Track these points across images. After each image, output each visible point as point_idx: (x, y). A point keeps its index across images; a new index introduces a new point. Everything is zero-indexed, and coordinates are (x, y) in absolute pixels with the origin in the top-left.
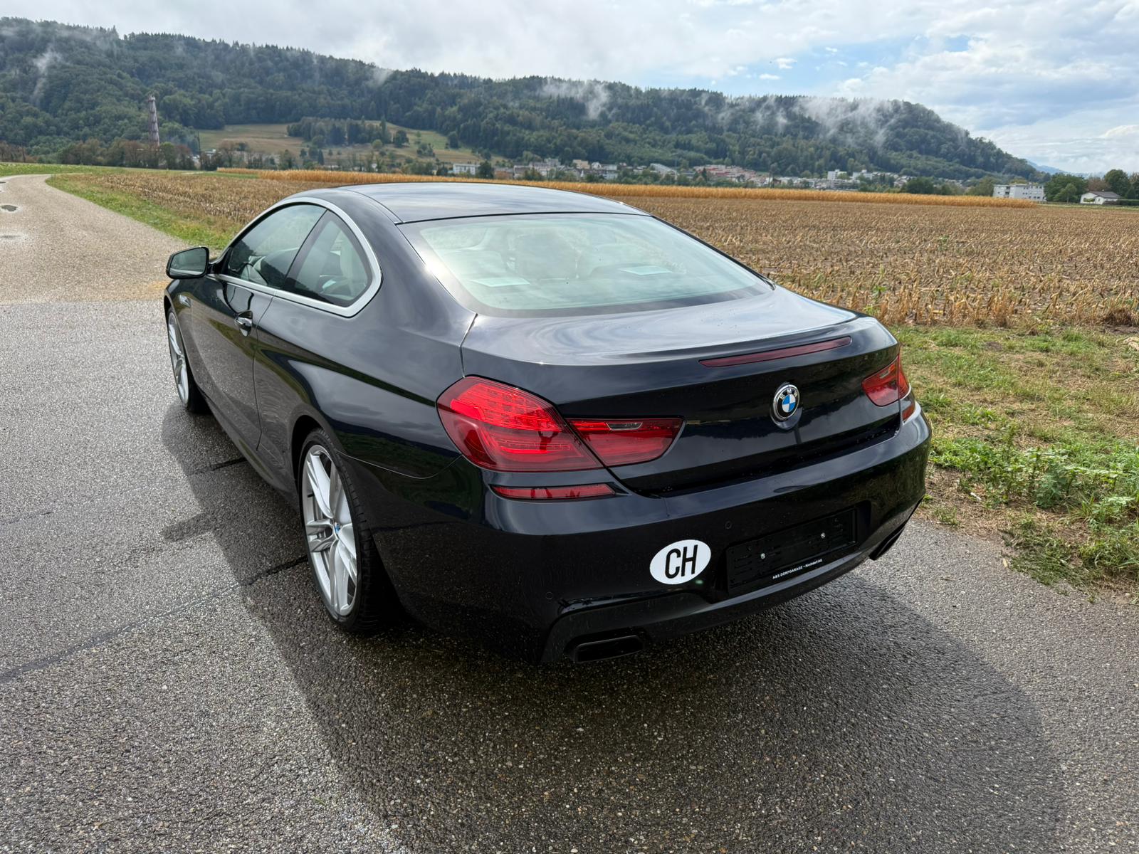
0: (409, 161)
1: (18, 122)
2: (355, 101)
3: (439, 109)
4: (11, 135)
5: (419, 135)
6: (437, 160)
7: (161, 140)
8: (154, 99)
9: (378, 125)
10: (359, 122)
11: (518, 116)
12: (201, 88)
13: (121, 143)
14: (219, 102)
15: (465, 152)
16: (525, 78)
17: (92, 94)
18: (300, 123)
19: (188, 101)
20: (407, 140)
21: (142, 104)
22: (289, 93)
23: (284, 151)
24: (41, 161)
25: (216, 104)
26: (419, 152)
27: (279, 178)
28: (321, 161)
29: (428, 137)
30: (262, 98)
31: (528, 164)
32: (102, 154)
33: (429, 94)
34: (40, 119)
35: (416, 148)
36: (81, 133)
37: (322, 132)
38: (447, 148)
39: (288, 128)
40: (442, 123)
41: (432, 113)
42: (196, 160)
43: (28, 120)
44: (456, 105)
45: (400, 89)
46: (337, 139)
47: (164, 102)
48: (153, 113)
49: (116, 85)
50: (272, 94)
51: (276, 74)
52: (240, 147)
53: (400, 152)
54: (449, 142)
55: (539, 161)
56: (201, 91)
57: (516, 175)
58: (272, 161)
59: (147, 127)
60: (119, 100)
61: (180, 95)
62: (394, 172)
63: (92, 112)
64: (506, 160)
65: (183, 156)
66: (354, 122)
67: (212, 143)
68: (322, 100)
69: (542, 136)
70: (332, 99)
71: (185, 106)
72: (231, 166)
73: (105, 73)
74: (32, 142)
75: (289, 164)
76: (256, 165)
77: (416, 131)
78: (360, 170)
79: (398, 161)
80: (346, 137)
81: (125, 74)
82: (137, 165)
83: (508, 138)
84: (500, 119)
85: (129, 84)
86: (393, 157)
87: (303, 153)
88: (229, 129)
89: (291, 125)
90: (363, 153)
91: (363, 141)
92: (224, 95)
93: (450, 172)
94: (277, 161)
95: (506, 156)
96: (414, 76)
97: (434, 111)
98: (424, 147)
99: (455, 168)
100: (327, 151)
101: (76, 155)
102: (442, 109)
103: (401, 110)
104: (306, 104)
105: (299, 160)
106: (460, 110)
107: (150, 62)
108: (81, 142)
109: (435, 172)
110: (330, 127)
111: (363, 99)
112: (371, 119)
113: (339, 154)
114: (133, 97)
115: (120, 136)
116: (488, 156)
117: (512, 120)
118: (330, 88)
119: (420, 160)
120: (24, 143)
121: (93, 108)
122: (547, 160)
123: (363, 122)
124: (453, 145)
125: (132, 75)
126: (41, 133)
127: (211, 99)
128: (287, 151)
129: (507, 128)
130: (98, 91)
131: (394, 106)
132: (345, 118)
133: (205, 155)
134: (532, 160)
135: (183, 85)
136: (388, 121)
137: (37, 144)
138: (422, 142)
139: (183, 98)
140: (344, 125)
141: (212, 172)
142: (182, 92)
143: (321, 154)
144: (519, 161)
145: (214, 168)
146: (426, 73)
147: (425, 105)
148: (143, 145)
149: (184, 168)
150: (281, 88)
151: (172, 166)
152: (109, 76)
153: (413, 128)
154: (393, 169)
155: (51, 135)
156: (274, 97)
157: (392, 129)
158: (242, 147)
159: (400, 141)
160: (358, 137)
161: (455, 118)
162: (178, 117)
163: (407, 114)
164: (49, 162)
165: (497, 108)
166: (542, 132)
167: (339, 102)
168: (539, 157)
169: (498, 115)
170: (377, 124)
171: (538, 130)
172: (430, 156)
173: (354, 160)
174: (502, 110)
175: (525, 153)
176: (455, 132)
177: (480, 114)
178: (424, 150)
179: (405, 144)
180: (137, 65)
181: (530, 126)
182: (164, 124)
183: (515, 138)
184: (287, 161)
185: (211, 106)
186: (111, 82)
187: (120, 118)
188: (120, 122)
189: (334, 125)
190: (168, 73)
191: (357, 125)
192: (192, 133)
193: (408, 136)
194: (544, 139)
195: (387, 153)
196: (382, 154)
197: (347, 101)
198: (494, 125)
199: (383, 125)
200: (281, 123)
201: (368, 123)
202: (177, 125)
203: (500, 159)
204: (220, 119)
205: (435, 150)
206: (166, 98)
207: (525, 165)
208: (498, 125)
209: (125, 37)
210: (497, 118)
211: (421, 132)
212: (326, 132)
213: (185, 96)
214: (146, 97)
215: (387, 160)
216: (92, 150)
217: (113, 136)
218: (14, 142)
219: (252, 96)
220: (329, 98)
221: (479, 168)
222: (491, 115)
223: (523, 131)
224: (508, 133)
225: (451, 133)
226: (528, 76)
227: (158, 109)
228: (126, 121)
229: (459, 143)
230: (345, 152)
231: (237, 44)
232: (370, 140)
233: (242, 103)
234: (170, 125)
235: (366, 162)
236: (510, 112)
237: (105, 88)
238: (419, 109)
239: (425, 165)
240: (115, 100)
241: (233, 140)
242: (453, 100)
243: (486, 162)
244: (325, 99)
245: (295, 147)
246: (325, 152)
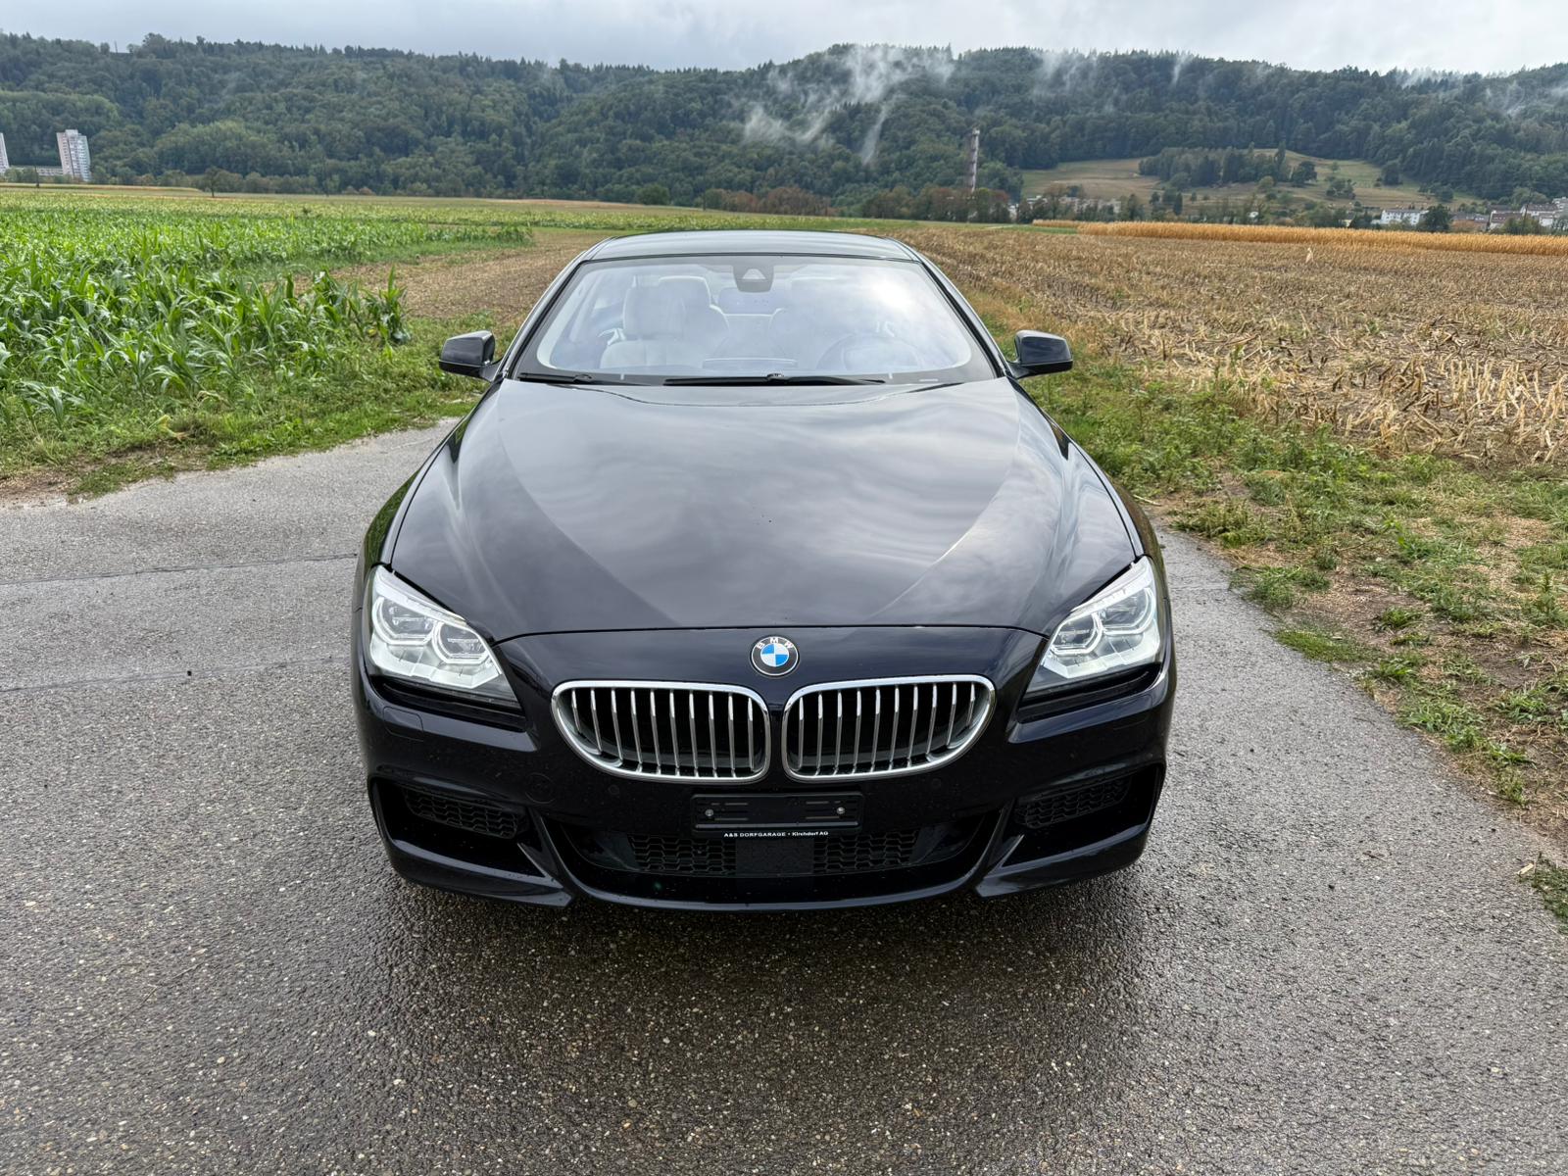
0: (1310, 206)
1: (828, 168)
2: (1245, 122)
3: (1376, 127)
4: (818, 184)
5: (1335, 168)
6: (1357, 204)
7: (978, 185)
8: (978, 132)
9: (1273, 154)
10: (1246, 152)
11: (1517, 131)
12: (1038, 114)
13: (932, 190)
14: (1058, 132)
15: (1408, 193)
16: (1543, 69)
17: (910, 130)
18: (1159, 156)
19: (1019, 133)
20: (1314, 176)
21: (964, 139)
22: (1152, 115)
23: (1128, 196)
24: (842, 215)
25: (1053, 136)
26: (1330, 193)
27: (1104, 233)
28: (1178, 209)
29: (1348, 169)
30: (1113, 124)
31: (1519, 209)
32: (907, 205)
33: (1365, 104)
34: (851, 163)
35: (1327, 187)
36: (891, 179)
37: (1187, 168)
38: (1377, 185)
39: (1140, 165)
40: (1378, 148)
41: (1362, 134)
42: (1013, 211)
43: (839, 164)
44: (1406, 119)
45: (1319, 100)
46: (1207, 177)
47: (990, 137)
48: (974, 150)
49: (938, 117)
50: (1127, 118)
51: (1139, 90)
52: (1070, 192)
53: (1299, 193)
54: (1383, 177)
55: (1542, 202)
56: (1038, 119)
57: (1493, 226)
58: (1111, 208)
59: (963, 169)
60: (938, 136)
61: (1012, 125)
62: (1283, 224)
63: (908, 152)
64: (1479, 202)
65: (998, 205)
66: (1237, 152)
67: (1037, 187)
68: (1196, 122)
69: (1556, 162)
70: (1211, 121)
71: (1014, 139)
72: (1054, 218)
73: (929, 103)
74: (838, 191)
75: (1132, 213)
76: (1089, 215)
77: (1330, 162)
78: (1231, 222)
79: (1293, 207)
80: (1221, 174)
81: (951, 103)
82: (942, 218)
83: (1491, 167)
84: (1483, 138)
85: (954, 115)
86: (1287, 201)
87: (1155, 198)
88: (1063, 167)
89: (1145, 160)
90: (1238, 196)
91: (1245, 180)
92: (1065, 123)
93: (1375, 222)
94: (1116, 210)
95: (1480, 196)
96: (1344, 79)
97: (1369, 128)
98: (1339, 185)
99: (1384, 215)
100: (1190, 195)
101: (879, 206)
102: (1381, 127)
103: (1313, 131)
104: (1172, 129)
105: (1148, 209)
106: (1412, 126)
107: (983, 85)
108: (887, 190)
109: (1348, 222)
110: (1201, 160)
111: (1258, 118)
112: (1264, 146)
113: (1206, 198)
114: (955, 132)
115: (932, 181)
116: (1447, 197)
117: (1504, 138)
118: (1211, 104)
119: (1329, 204)
120: (830, 193)
121: (908, 148)
122: (1557, 201)
123: (1251, 151)
124: (1391, 180)
125: (959, 104)
126: (849, 180)
127: (1047, 129)
128: (1133, 196)
129: (1494, 150)
130: (918, 126)
131: (1302, 126)
132: (1224, 148)
133: (1026, 202)
134: (1526, 202)
135: (1016, 112)
136: (1290, 149)
137: (842, 193)
138: (1339, 177)
139: (1013, 129)
140: (1219, 156)
141: (1026, 226)
142: (1014, 121)
143: (1180, 199)
144: (1506, 202)
145: (1029, 221)
146: (1367, 72)
147: (1353, 123)
148: (954, 192)
149: (997, 221)
150: (1142, 109)
151: (983, 218)
152: (932, 106)
153: (1327, 156)
154: (1282, 219)
155: (858, 182)
156: (1130, 121)
157: (1294, 160)
158: (1074, 192)
159: (1305, 176)
160: (1239, 173)
161: (1401, 139)
162: (1003, 154)
163: (1322, 137)
164: (850, 216)
165: (1479, 121)
166: (1558, 156)
167: (1220, 124)
168: (1544, 197)
169: (1479, 130)
170: (1271, 153)
171: (1550, 152)
172: (1347, 198)
173: (1225, 207)
174: (1489, 122)
175: (1518, 190)
176: (1397, 161)
177: (1446, 131)
178: (1340, 189)
179: (1310, 182)
180: (967, 90)
181: (1535, 146)
182: (985, 164)
183: (1503, 166)
184: (1129, 209)
185: (1045, 138)
186: (934, 114)
187: (934, 158)
188: (935, 165)
189: (1206, 158)
190: (1001, 99)
191: (1241, 156)
192: (1016, 174)
193: (1317, 169)
194: (1561, 165)
195: (1279, 196)
196: (1270, 197)
197: (1232, 123)
198: (1470, 146)
199: (1281, 155)
200: (1131, 156)
201: (1257, 152)
202: (999, 165)
203: (1468, 201)
204: (1054, 155)
205: (1357, 190)
206: (993, 131)
207: (1514, 209)
208: (1476, 147)
209: (960, 55)
210: (1475, 137)
211: (1340, 163)
212: (1193, 167)
213: (1016, 127)
214: (971, 131)
215: (1275, 205)
216: (898, 200)
217: (925, 182)
218: (820, 193)
219: (1101, 122)
220: (1207, 119)
221: (1426, 215)
222: (1467, 132)
223: (1522, 154)
224: (1492, 159)
225: (1390, 163)
226: (1550, 64)
227: (981, 145)
228: (942, 162)
229: (1401, 177)
230: (1213, 197)
231: (1095, 52)
232: (1255, 178)
233: (1086, 132)
234: (992, 165)
235: (1242, 209)
236: (1503, 125)
237: (926, 122)
238: (1345, 128)
239: (1333, 212)
240: (934, 136)
241: (1064, 182)
242: (1403, 111)
243: (1440, 206)
244: (1201, 120)
245: (1144, 189)
246: (1186, 196)
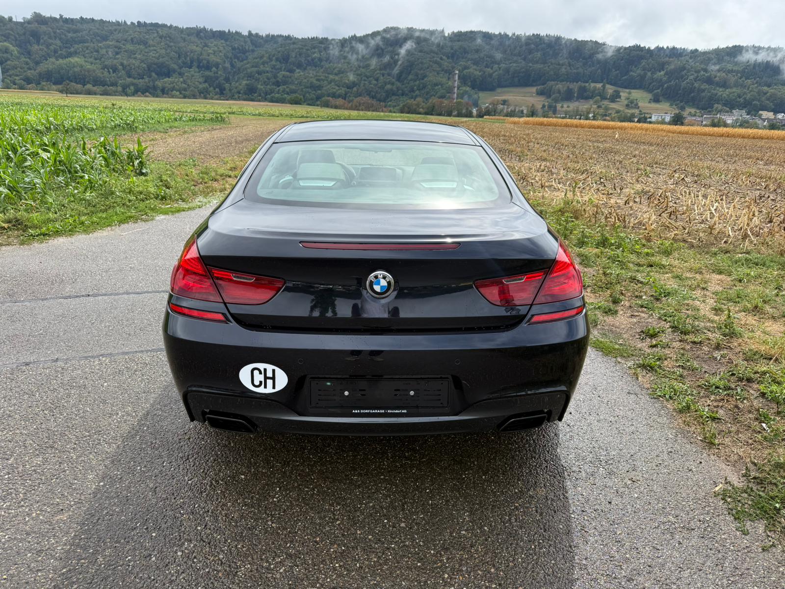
0: (618, 112)
1: (383, 88)
2: (586, 70)
3: (649, 74)
4: (378, 96)
5: (630, 93)
6: (640, 111)
7: (457, 98)
8: (457, 72)
9: (600, 86)
10: (587, 84)
11: (715, 77)
12: (487, 64)
13: (434, 100)
14: (496, 73)
15: (665, 106)
16: (727, 47)
17: (424, 70)
18: (546, 86)
19: (478, 73)
20: (620, 97)
21: (451, 76)
22: (542, 66)
23: (531, 105)
24: (390, 112)
25: (494, 75)
26: (627, 106)
27: (518, 123)
28: (555, 112)
29: (636, 94)
30: (524, 70)
31: (717, 115)
32: (423, 108)
33: (644, 62)
34: (395, 86)
35: (626, 102)
36: (414, 94)
37: (559, 92)
38: (650, 102)
39: (537, 90)
40: (650, 84)
41: (643, 77)
42: (474, 111)
43: (389, 87)
44: (663, 70)
45: (622, 60)
46: (568, 96)
47: (464, 74)
48: (455, 81)
49: (438, 64)
50: (530, 67)
51: (536, 53)
52: (502, 102)
53: (613, 105)
54: (652, 98)
55: (727, 112)
56: (487, 66)
57: (704, 123)
58: (522, 111)
59: (450, 90)
60: (438, 74)
61: (474, 69)
62: (605, 120)
63: (423, 81)
64: (698, 111)
65: (467, 109)
66: (583, 84)
67: (486, 100)
68: (563, 69)
69: (734, 92)
70: (571, 69)
71: (475, 76)
72: (495, 115)
73: (434, 57)
74: (389, 100)
75: (533, 114)
76: (511, 114)
77: (628, 90)
78: (580, 119)
79: (610, 112)
80: (576, 95)
81: (444, 57)
82: (440, 115)
83: (703, 94)
84: (699, 80)
85: (446, 63)
86: (607, 109)
87: (544, 106)
88: (499, 90)
89: (539, 87)
90: (583, 106)
91: (587, 98)
92: (500, 68)
93: (649, 120)
94: (525, 112)
95: (698, 108)
96: (634, 50)
97: (645, 74)
98: (632, 102)
99: (653, 117)
100: (561, 105)
101: (409, 108)
102: (652, 74)
103: (619, 75)
104: (552, 73)
105: (540, 111)
106: (666, 74)
107: (460, 49)
108: (413, 100)
109: (636, 120)
110: (565, 89)
111: (593, 68)
112: (596, 82)
113: (568, 107)
114: (446, 71)
115: (435, 96)
116: (683, 108)
117: (709, 81)
118: (571, 61)
119: (627, 111)
120: (384, 101)
121: (423, 79)
122: (734, 111)
123: (589, 84)
124: (656, 100)
125: (448, 58)
126: (394, 94)
127: (491, 71)
128: (533, 105)
129: (705, 86)
130: (428, 68)
131: (614, 73)
132: (577, 82)
133: (481, 108)
134: (720, 111)
135: (476, 63)
136: (608, 83)
137: (391, 101)
138: (631, 98)
139: (474, 71)
140: (575, 86)
141: (480, 119)
142: (475, 67)
143: (556, 107)
144: (710, 112)
145: (482, 117)
146: (645, 47)
147: (639, 71)
148: (446, 101)
149: (466, 116)
150: (537, 62)
151: (460, 115)
152: (435, 59)
153: (626, 88)
154: (605, 118)
155: (398, 95)
156: (531, 69)
157: (610, 89)
158: (504, 102)
159: (615, 98)
160: (584, 95)
161: (661, 80)
162: (470, 83)
163: (624, 78)
164: (394, 112)
165: (698, 72)
166: (734, 90)
167: (575, 71)
168: (728, 109)
169: (698, 76)
170: (599, 85)
171: (731, 88)
172: (635, 108)
173: (577, 111)
174: (702, 73)
175: (716, 106)
176: (659, 91)
177: (682, 77)
178: (632, 104)
179: (618, 100)
180: (452, 51)
181: (724, 85)
182: (461, 88)
183: (709, 94)
184: (531, 111)
185: (490, 75)
186: (436, 62)
187: (436, 85)
188: (437, 87)
189: (568, 87)
190: (469, 56)
191: (585, 87)
192: (476, 93)
193: (621, 94)
194: (736, 94)
195: (603, 106)
196: (599, 107)
197: (581, 70)
198: (693, 84)
199: (604, 86)
200: (532, 86)
201: (593, 85)
202: (468, 89)
203: (693, 111)
204: (494, 84)
205: (640, 104)
206: (465, 71)
207: (714, 115)
208: (696, 85)
209: (449, 34)
210: (696, 79)
211: (632, 91)
212: (562, 91)
213: (476, 70)
214: (454, 71)
215: (601, 111)
216: (418, 105)
217: (431, 96)
218: (380, 100)
219: (517, 68)
220: (569, 68)
221: (673, 117)
222: (692, 77)
223: (718, 88)
224: (704, 91)
225: (656, 91)
226: (731, 45)
227: (459, 79)
228: (440, 86)
229: (661, 98)
230: (572, 106)
231: (514, 34)
232: (592, 97)
233: (510, 73)
234: (464, 88)
235: (585, 113)
236: (709, 74)
237: (432, 67)
238: (634, 74)
239: (629, 115)
240: (436, 73)
241: (499, 98)
242: (662, 66)
243: (679, 113)
244: (566, 69)
245: (538, 102)
246: (559, 106)
